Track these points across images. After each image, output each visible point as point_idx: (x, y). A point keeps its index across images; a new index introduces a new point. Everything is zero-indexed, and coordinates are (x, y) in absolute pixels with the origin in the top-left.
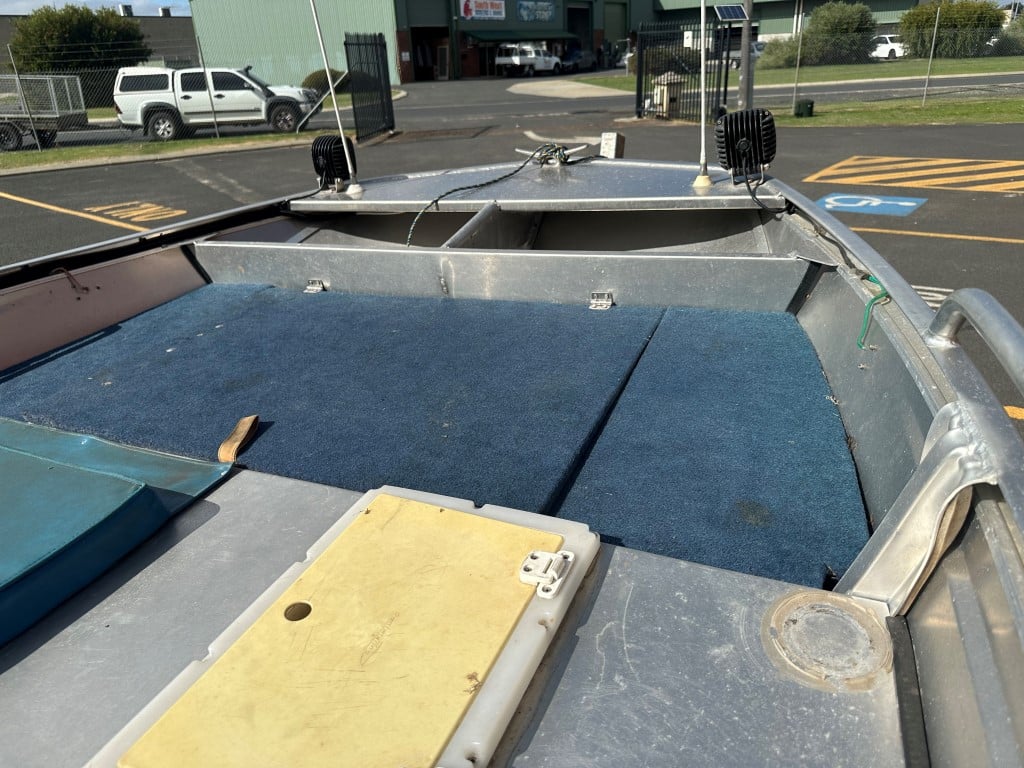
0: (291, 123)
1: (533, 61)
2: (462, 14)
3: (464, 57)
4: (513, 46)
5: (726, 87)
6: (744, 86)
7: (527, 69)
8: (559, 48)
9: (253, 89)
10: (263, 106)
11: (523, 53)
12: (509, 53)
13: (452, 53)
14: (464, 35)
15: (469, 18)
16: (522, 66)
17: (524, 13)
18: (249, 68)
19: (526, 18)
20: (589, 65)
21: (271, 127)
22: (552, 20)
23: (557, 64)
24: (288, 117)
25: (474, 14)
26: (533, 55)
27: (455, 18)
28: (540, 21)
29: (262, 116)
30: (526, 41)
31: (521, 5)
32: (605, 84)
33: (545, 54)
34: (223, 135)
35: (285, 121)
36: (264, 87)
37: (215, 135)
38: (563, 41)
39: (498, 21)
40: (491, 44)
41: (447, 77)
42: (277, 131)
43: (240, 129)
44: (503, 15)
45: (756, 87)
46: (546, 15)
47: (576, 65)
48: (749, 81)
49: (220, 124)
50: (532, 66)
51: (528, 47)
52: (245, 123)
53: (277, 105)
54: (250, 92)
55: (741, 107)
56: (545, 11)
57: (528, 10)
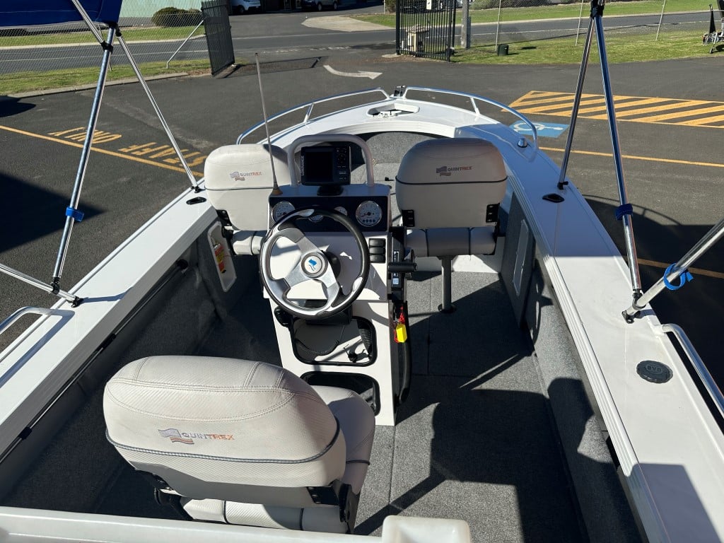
6: (465, 32)
55: (464, 45)
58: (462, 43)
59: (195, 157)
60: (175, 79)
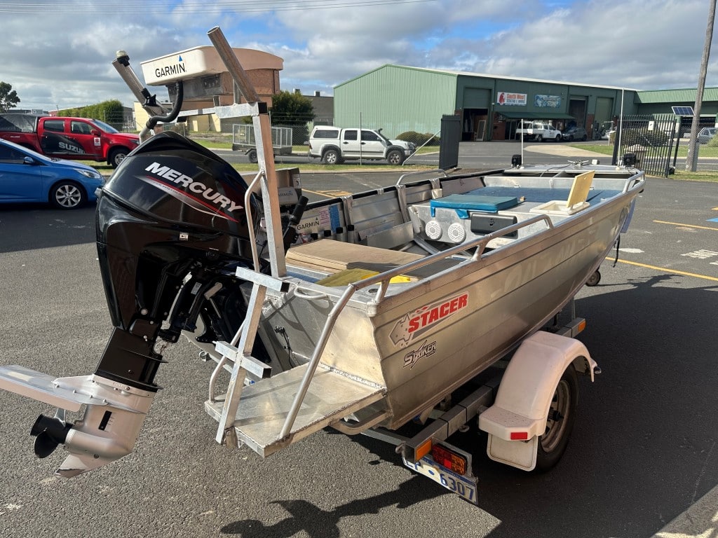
0: (398, 160)
1: (542, 132)
2: (498, 102)
3: (495, 127)
4: (529, 122)
5: (676, 156)
6: (691, 156)
7: (537, 137)
8: (561, 125)
9: (381, 141)
10: (385, 150)
11: (536, 127)
12: (526, 126)
13: (488, 125)
14: (498, 114)
15: (502, 104)
16: (534, 135)
17: (539, 102)
18: (381, 129)
19: (540, 105)
20: (582, 137)
21: (386, 161)
22: (558, 107)
23: (558, 135)
24: (397, 157)
25: (506, 102)
26: (543, 129)
27: (493, 104)
28: (550, 107)
29: (383, 156)
30: (538, 119)
31: (538, 97)
32: (592, 150)
33: (551, 128)
34: (363, 164)
35: (395, 159)
36: (387, 140)
37: (359, 164)
38: (564, 121)
39: (521, 106)
40: (514, 120)
41: (482, 140)
42: (391, 164)
43: (370, 161)
44: (525, 103)
45: (699, 158)
46: (554, 104)
47: (572, 136)
48: (695, 153)
49: (363, 158)
50: (541, 135)
51: (539, 124)
52: (372, 159)
53: (392, 150)
54: (379, 142)
55: (688, 169)
56: (554, 101)
57: (542, 100)
58: (687, 166)
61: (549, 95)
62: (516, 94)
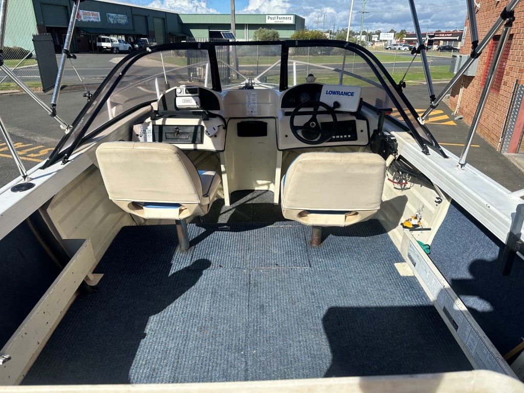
1: (118, 46)
3: (79, 41)
4: (107, 37)
7: (115, 49)
11: (112, 41)
14: (78, 29)
15: (80, 21)
16: (112, 48)
17: (111, 20)
19: (112, 22)
22: (126, 24)
23: (130, 48)
25: (83, 19)
26: (118, 43)
28: (120, 24)
30: (113, 34)
31: (109, 16)
33: (124, 42)
39: (96, 22)
40: (94, 35)
44: (100, 20)
46: (123, 22)
50: (117, 48)
51: (114, 38)
56: (122, 19)
57: (113, 18)
59: (40, 149)
60: (8, 94)
61: (117, 14)
62: (90, 12)
